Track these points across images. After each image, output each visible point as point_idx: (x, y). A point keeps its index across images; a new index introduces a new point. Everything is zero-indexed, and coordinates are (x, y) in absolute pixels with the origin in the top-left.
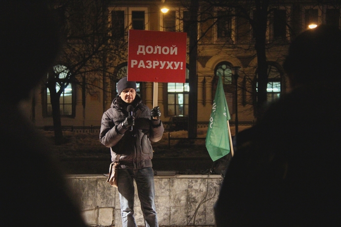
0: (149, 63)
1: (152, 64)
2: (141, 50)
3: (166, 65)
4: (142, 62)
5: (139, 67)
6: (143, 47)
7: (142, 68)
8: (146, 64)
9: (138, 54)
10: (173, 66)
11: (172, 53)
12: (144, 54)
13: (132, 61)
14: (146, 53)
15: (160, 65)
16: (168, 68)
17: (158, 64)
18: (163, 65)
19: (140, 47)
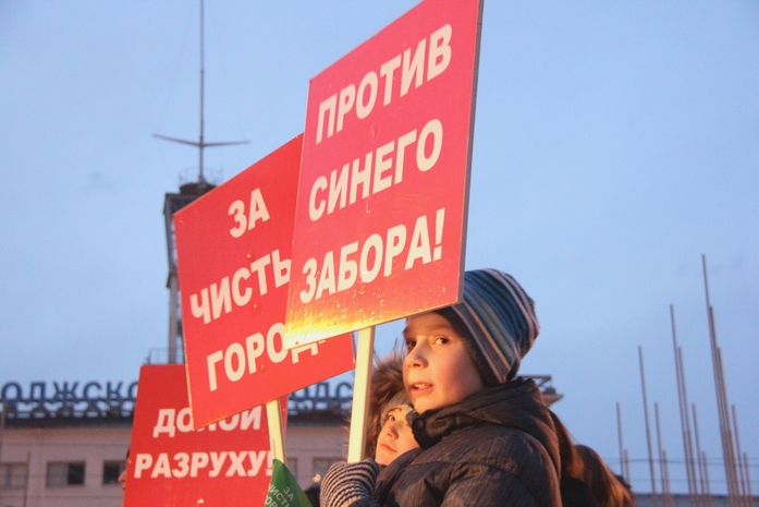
0: (181, 460)
2: (165, 424)
3: (228, 463)
4: (163, 458)
8: (174, 465)
9: (156, 435)
10: (247, 464)
11: (244, 426)
12: (172, 434)
13: (140, 457)
14: (177, 431)
16: (230, 473)
19: (163, 413)
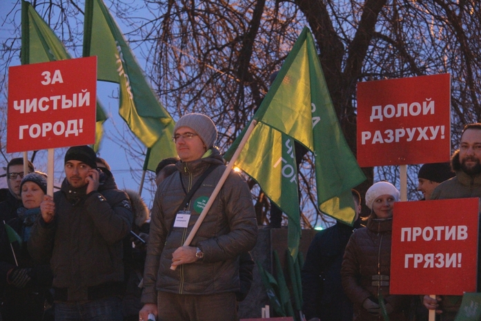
1: (394, 135)
5: (374, 142)
6: (379, 108)
7: (378, 143)
15: (407, 136)
17: (403, 135)
18: (411, 135)
